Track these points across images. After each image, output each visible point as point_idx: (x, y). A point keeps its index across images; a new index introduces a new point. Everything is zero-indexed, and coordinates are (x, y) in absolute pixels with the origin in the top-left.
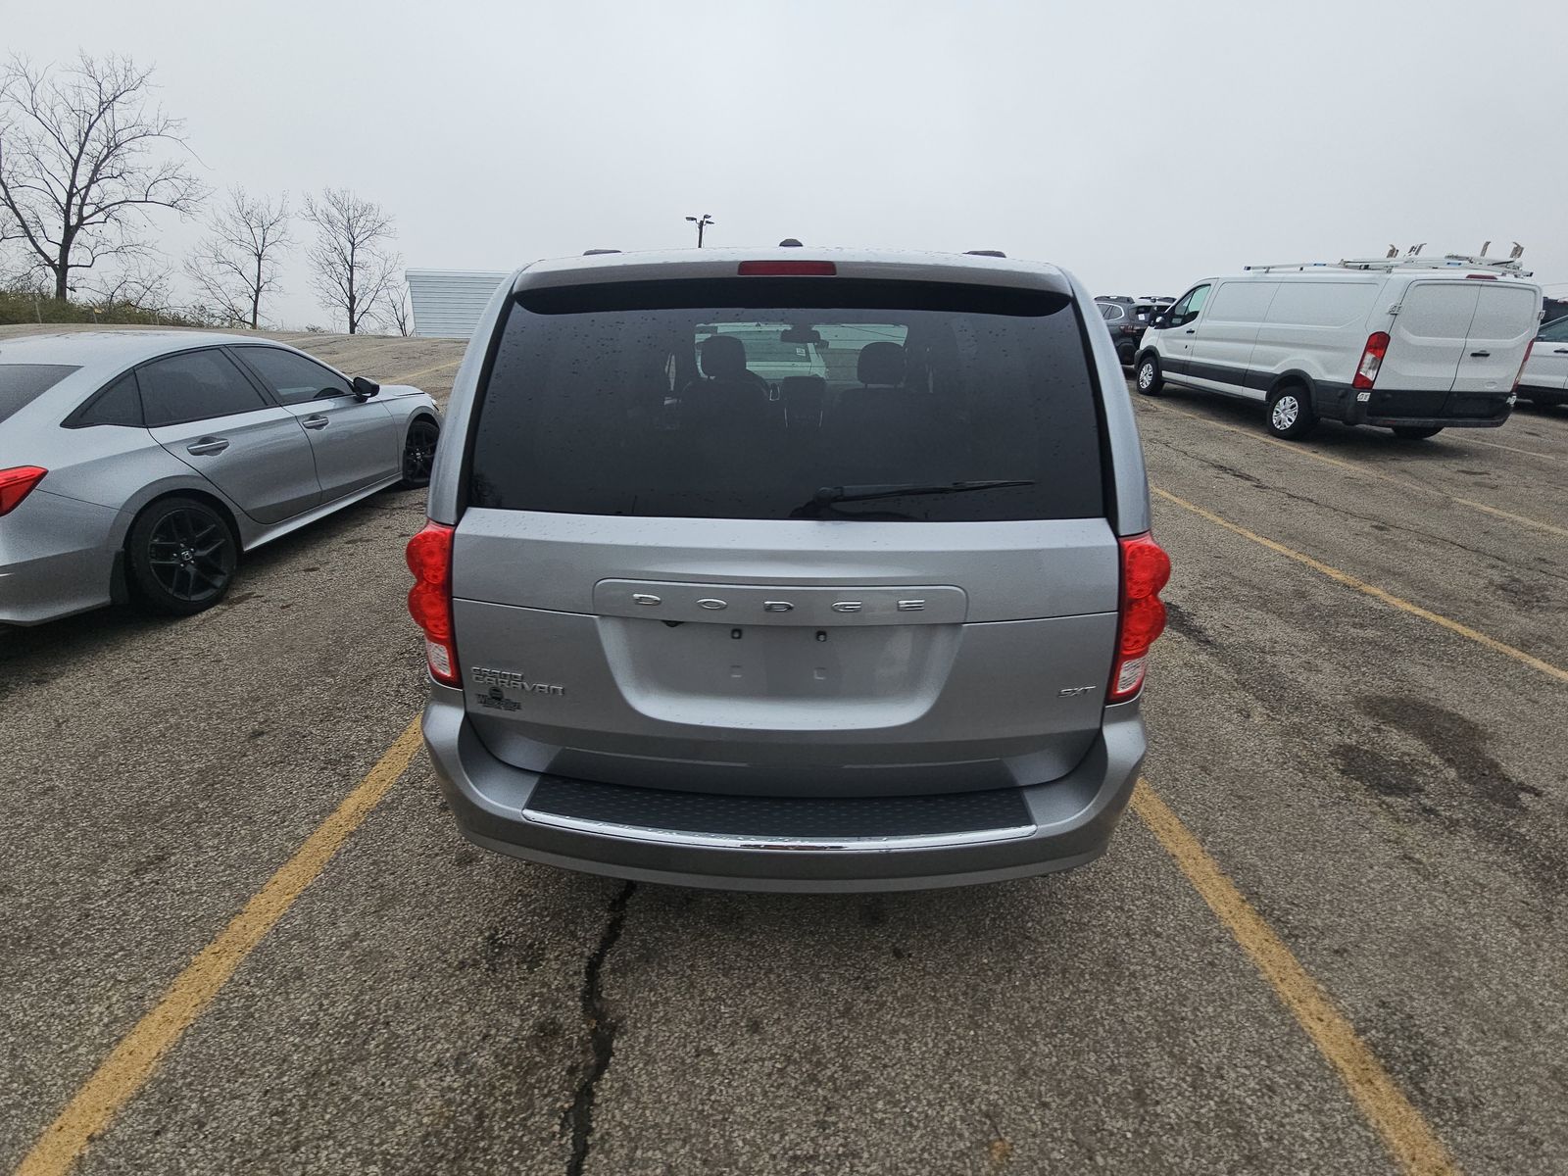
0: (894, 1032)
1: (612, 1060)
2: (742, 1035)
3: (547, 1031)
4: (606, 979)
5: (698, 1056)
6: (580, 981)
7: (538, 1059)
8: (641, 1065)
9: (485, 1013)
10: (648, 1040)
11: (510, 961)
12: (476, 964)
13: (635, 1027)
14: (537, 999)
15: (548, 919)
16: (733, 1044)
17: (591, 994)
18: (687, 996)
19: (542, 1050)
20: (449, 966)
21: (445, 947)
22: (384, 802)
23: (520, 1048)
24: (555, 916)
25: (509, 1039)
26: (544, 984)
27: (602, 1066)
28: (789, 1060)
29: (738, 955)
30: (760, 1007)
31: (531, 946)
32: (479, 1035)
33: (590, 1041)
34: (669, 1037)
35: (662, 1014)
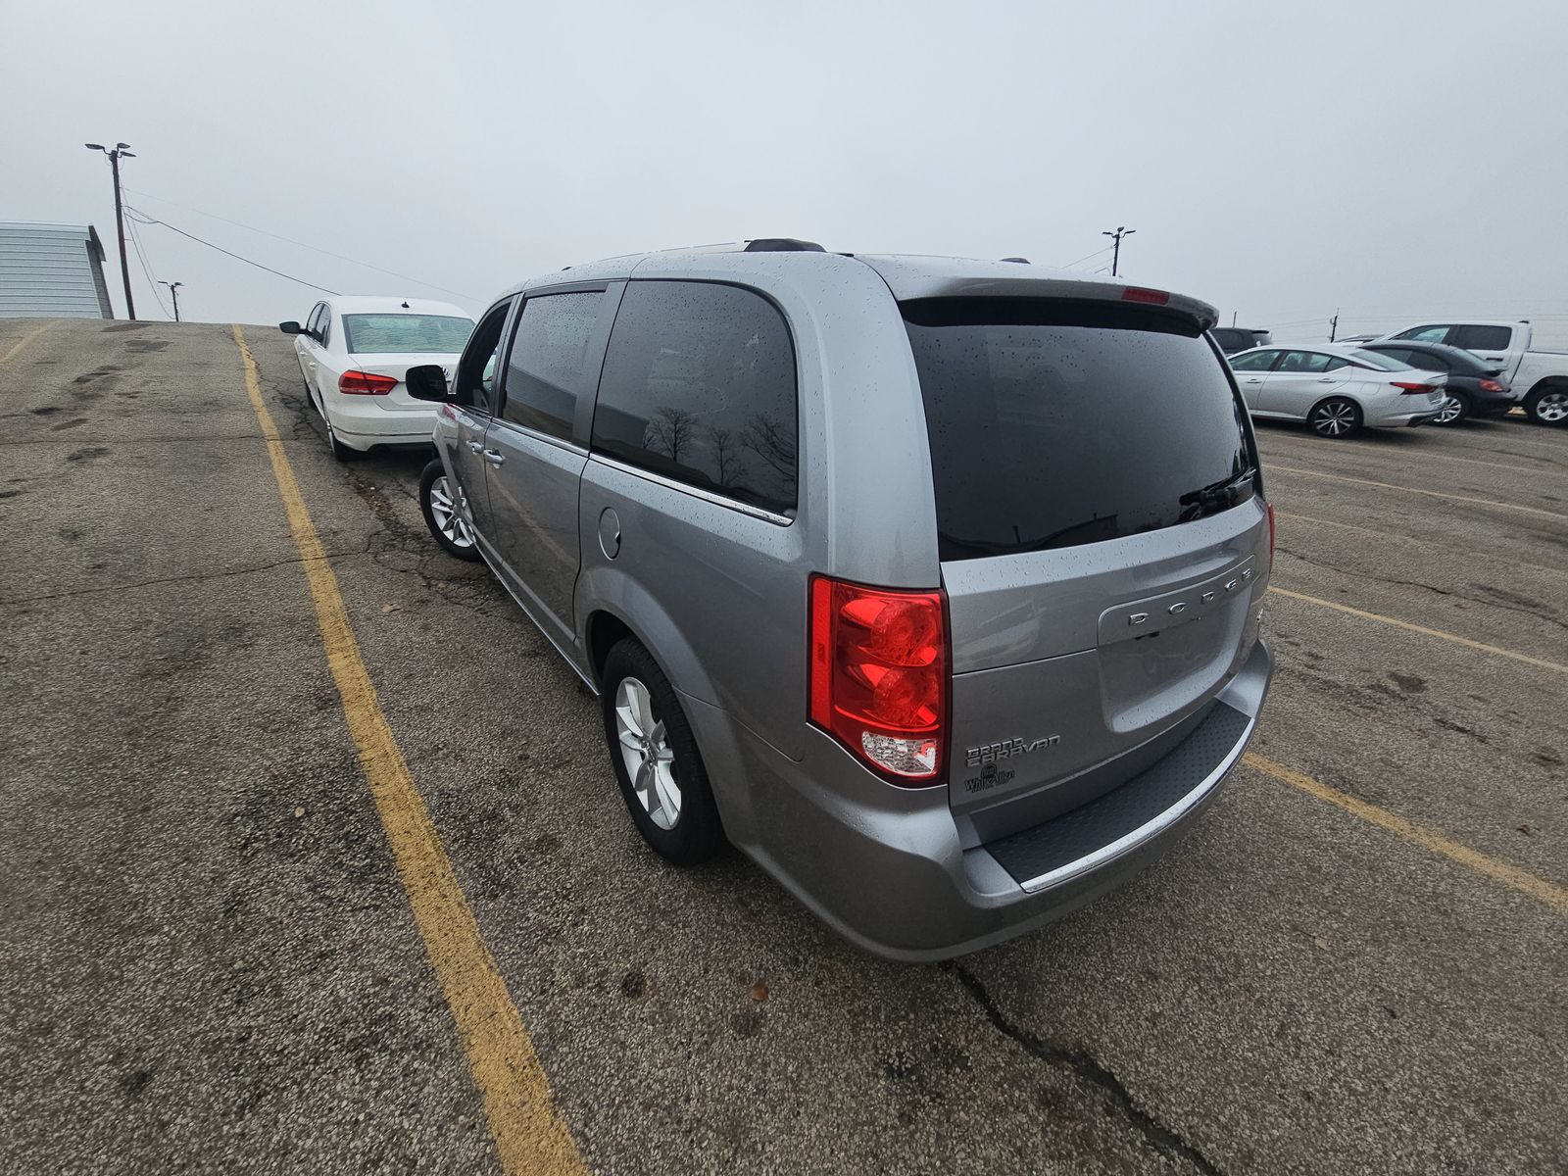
0: (1207, 917)
1: (1117, 1078)
2: (1154, 987)
3: (1052, 1101)
4: (1025, 1025)
5: (1155, 1024)
6: (1010, 1044)
7: (1080, 1127)
8: (1138, 1063)
9: (990, 1135)
10: (1115, 1041)
11: (940, 1077)
12: (916, 1105)
13: (1094, 1041)
14: (1005, 1086)
15: (912, 1016)
16: (1159, 998)
17: (1033, 1045)
18: (1089, 989)
19: (1072, 1119)
20: (893, 1127)
21: (864, 1117)
22: (539, 1037)
23: (1057, 1134)
24: (912, 1006)
25: (1039, 1137)
26: (995, 1069)
27: (1118, 1089)
28: (1197, 981)
29: (1075, 935)
30: (1135, 959)
31: (935, 1049)
32: (1013, 1157)
33: (1085, 1080)
34: (1122, 1027)
35: (1095, 1016)
